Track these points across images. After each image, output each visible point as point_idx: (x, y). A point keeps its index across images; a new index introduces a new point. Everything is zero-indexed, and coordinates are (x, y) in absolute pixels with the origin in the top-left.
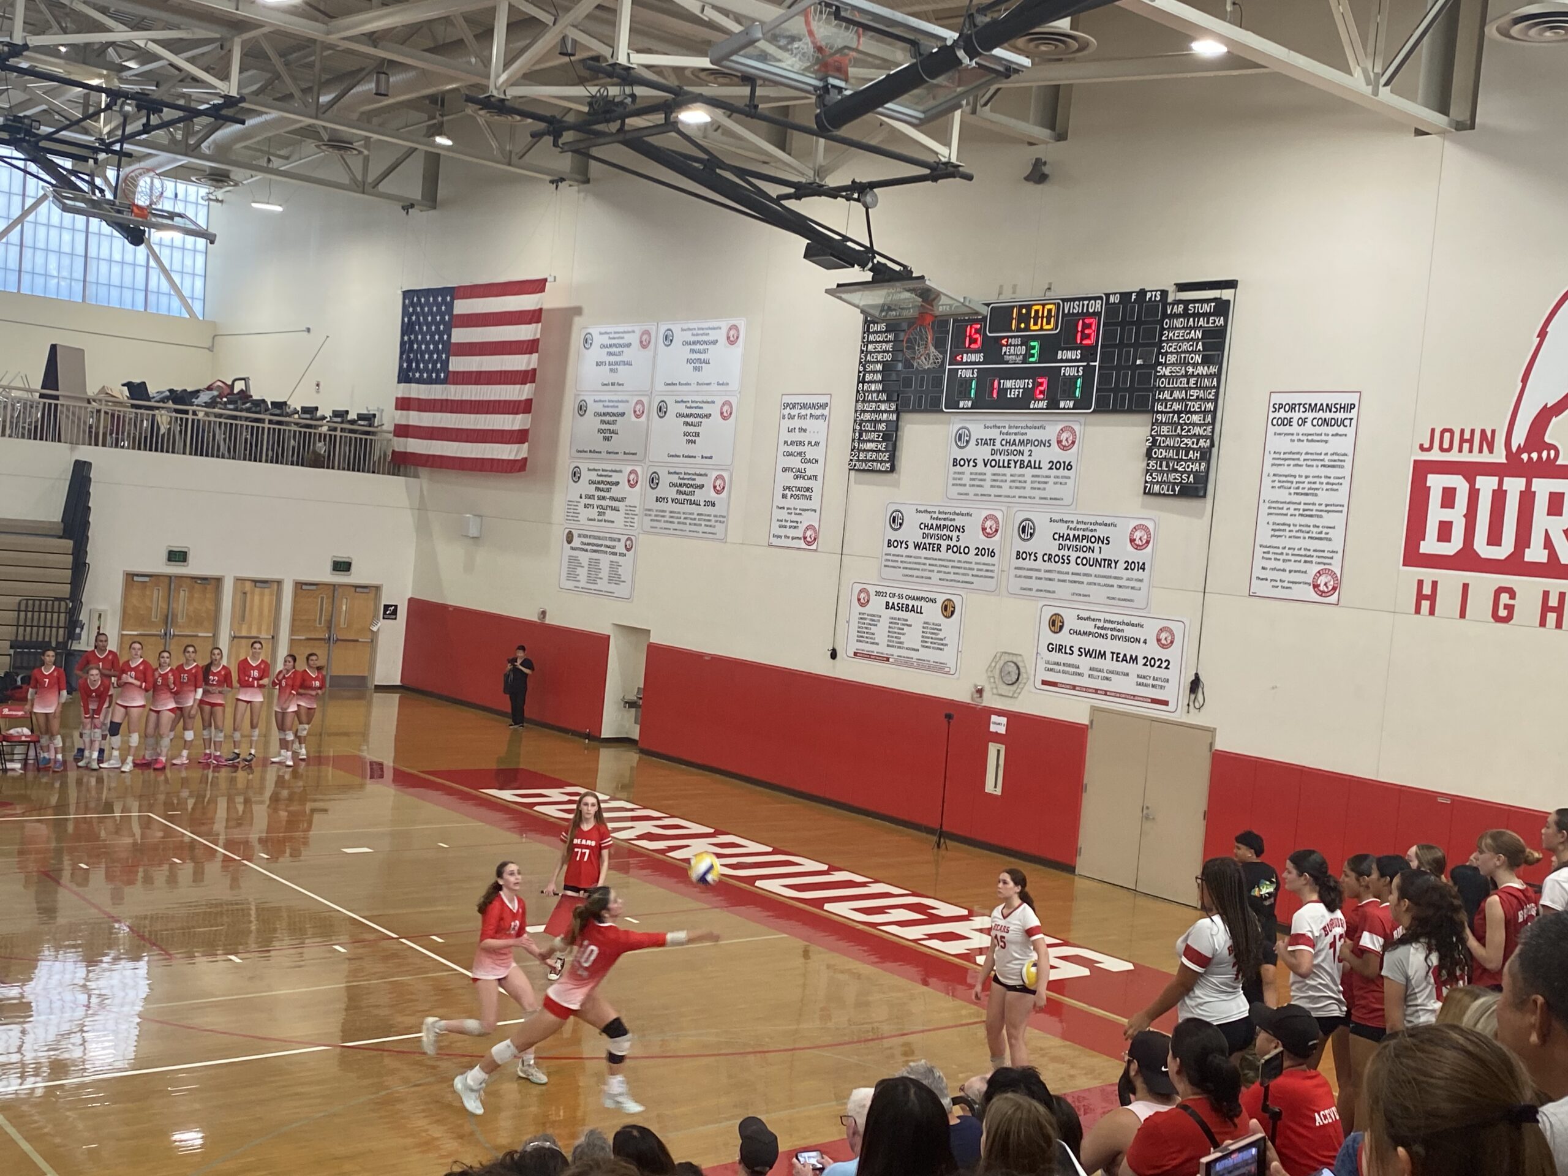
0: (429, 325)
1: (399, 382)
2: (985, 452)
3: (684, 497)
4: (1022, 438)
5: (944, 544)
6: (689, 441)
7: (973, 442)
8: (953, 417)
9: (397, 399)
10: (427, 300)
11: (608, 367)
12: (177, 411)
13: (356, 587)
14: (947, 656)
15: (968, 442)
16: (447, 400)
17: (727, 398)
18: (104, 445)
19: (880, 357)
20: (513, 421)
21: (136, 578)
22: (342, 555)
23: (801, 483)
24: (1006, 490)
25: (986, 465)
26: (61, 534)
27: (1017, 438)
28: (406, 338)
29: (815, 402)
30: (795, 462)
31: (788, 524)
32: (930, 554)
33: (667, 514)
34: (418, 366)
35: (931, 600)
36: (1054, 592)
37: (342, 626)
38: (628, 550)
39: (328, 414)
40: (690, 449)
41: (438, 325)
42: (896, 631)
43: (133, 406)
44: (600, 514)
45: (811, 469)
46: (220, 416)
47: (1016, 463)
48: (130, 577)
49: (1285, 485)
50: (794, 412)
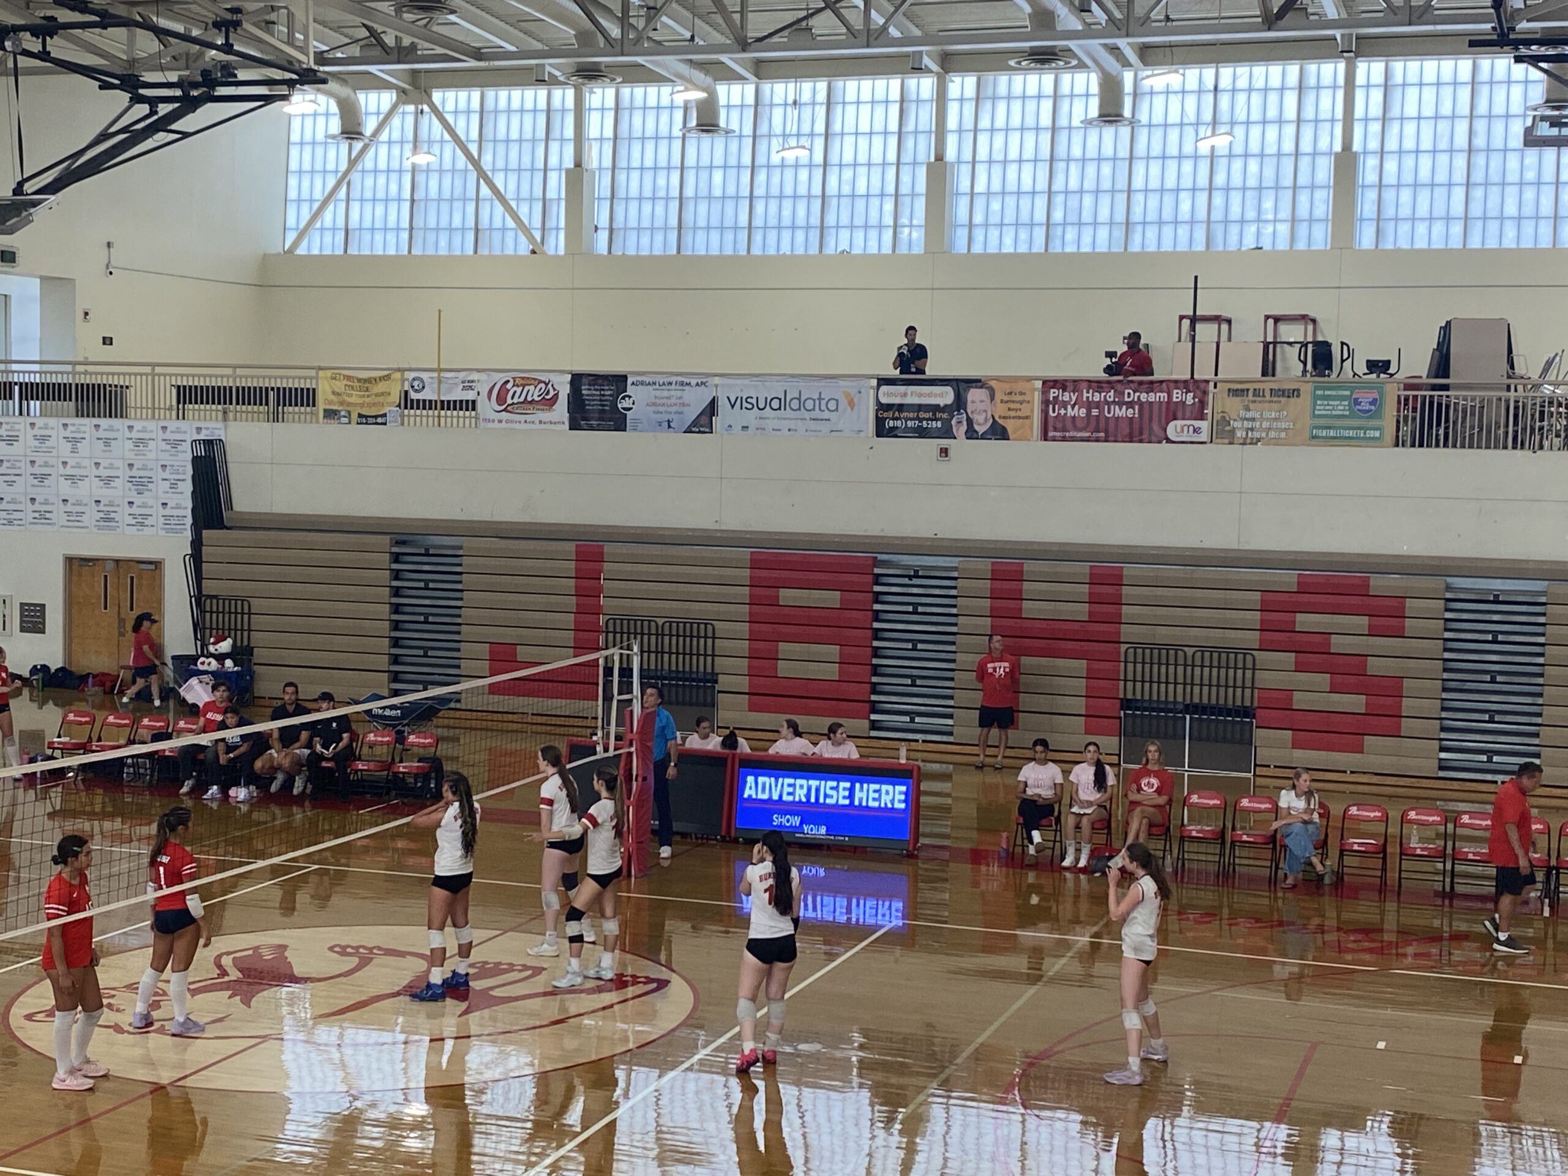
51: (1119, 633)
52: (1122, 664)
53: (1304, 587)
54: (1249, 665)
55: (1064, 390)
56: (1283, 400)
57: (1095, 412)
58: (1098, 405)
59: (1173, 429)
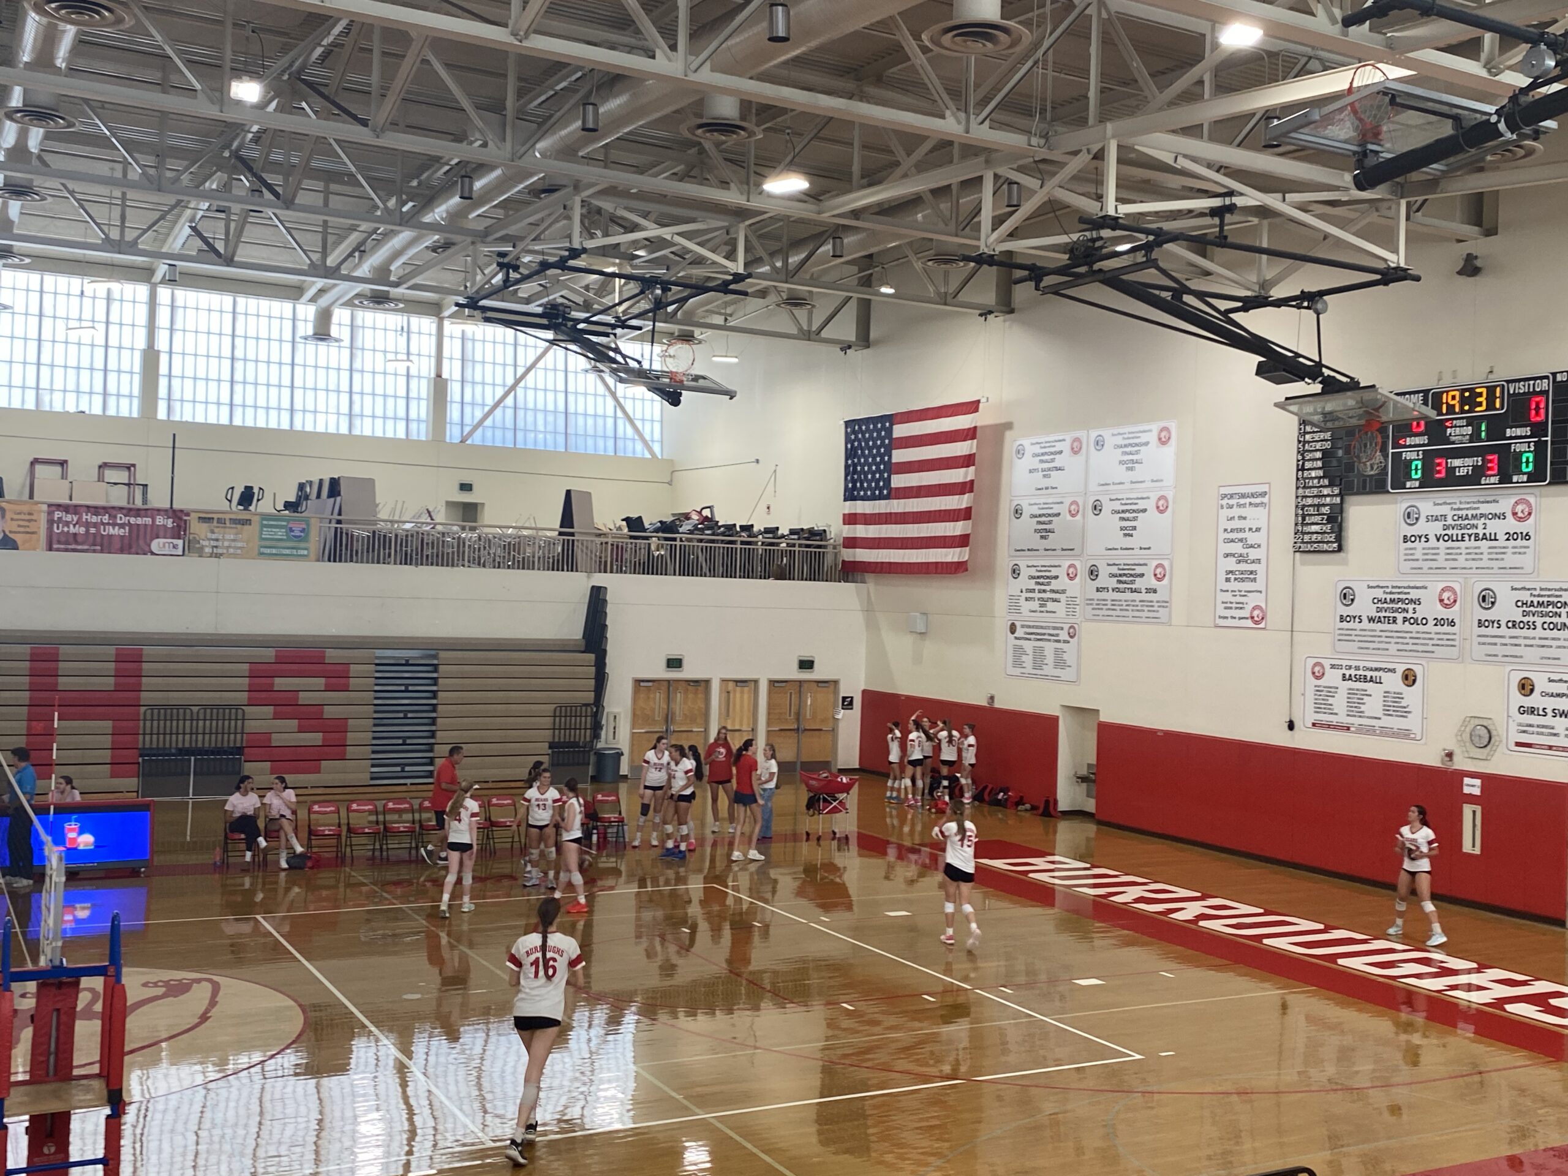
0: (870, 449)
1: (845, 500)
2: (1437, 528)
3: (1125, 586)
4: (1474, 512)
5: (1400, 617)
6: (1126, 535)
7: (1423, 519)
8: (1399, 497)
9: (844, 515)
10: (868, 428)
11: (1041, 474)
12: (666, 539)
13: (818, 682)
14: (1411, 723)
15: (1417, 519)
16: (891, 513)
17: (1162, 493)
18: (611, 572)
19: (1318, 446)
20: (954, 528)
21: (642, 684)
22: (806, 655)
23: (1243, 567)
24: (1461, 561)
25: (1438, 540)
26: (583, 649)
27: (1470, 513)
28: (850, 462)
29: (1254, 491)
30: (1237, 548)
31: (1234, 605)
32: (1386, 627)
33: (1109, 602)
34: (862, 485)
35: (1390, 670)
36: (1521, 657)
37: (808, 717)
38: (1072, 637)
39: (786, 532)
40: (1128, 542)
41: (878, 448)
42: (1355, 704)
43: (631, 537)
44: (1041, 606)
45: (1253, 554)
46: (701, 541)
47: (1470, 536)
48: (638, 682)
50: (1232, 502)
51: (139, 699)
52: (141, 723)
53: (280, 660)
54: (240, 717)
55: (67, 512)
56: (239, 526)
57: (93, 530)
58: (95, 525)
59: (155, 545)
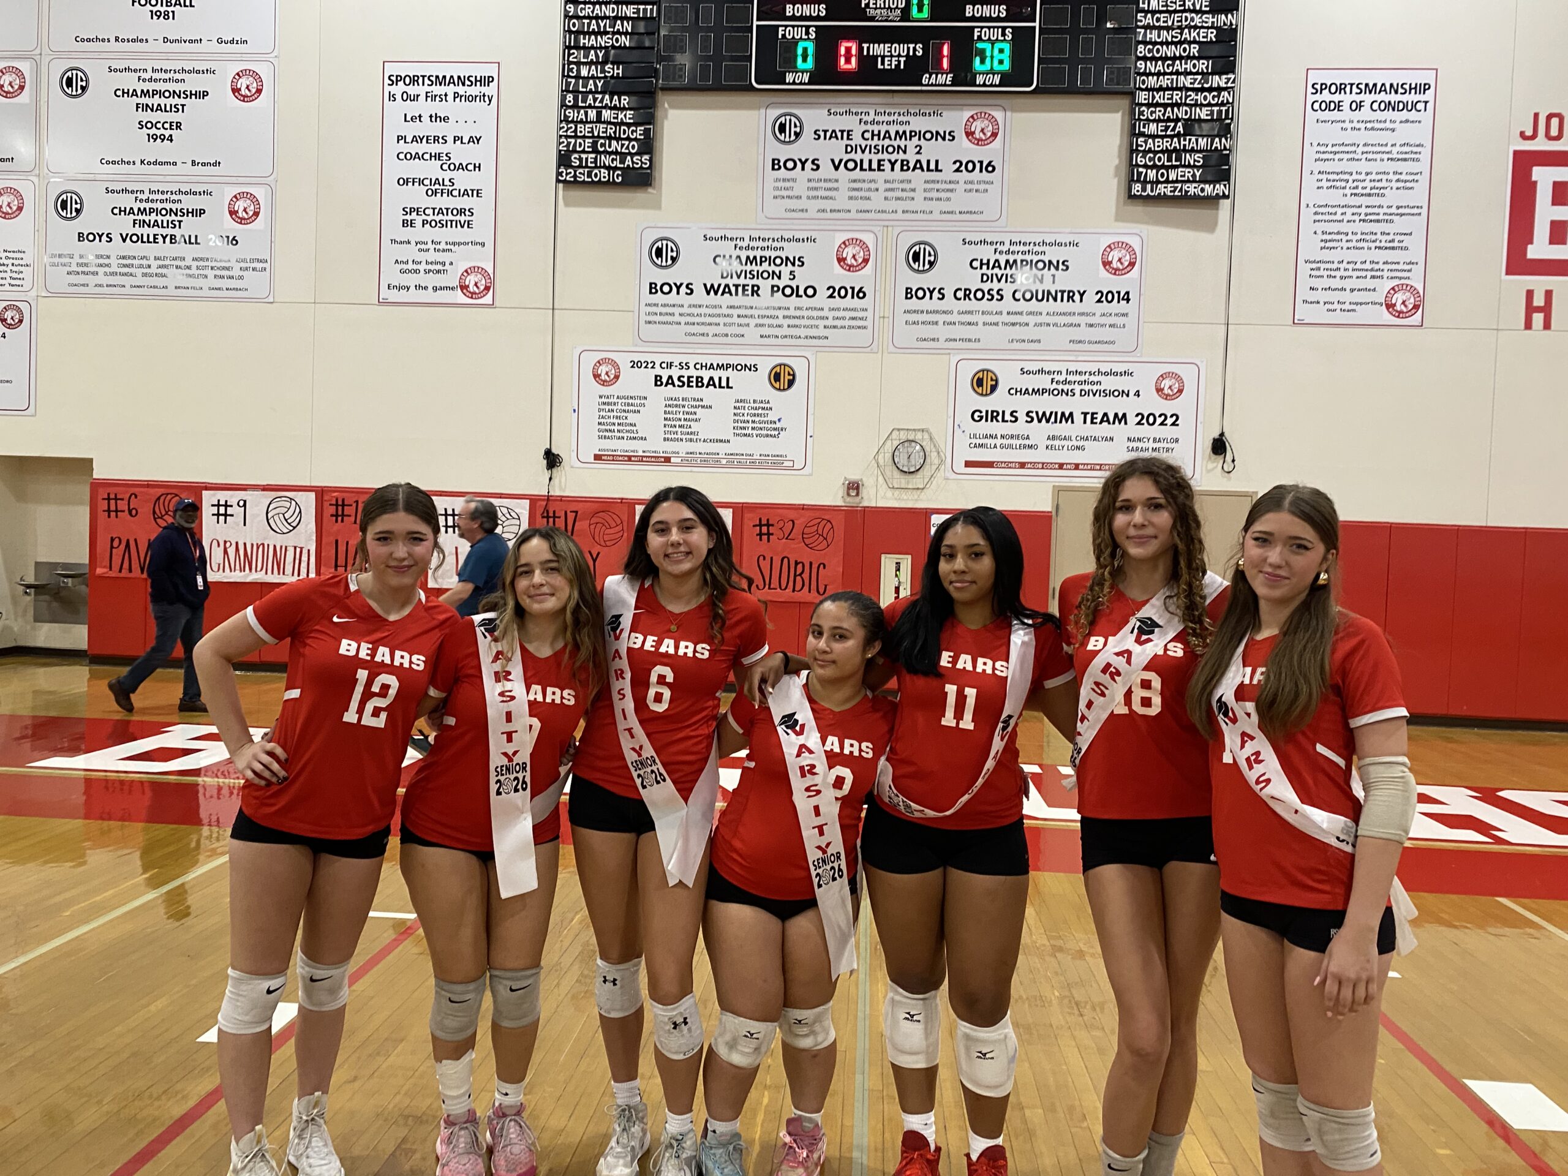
2: (836, 149)
3: (155, 231)
4: (901, 129)
5: (765, 285)
6: (153, 137)
7: (808, 135)
8: (769, 98)
17: (246, 66)
23: (443, 202)
24: (877, 202)
25: (837, 168)
27: (893, 128)
32: (739, 300)
33: (113, 261)
35: (747, 367)
38: (11, 326)
40: (161, 151)
42: (681, 421)
47: (892, 164)
49: (1338, 184)
